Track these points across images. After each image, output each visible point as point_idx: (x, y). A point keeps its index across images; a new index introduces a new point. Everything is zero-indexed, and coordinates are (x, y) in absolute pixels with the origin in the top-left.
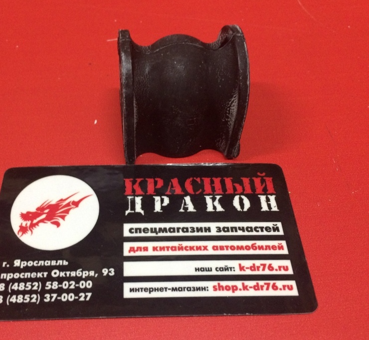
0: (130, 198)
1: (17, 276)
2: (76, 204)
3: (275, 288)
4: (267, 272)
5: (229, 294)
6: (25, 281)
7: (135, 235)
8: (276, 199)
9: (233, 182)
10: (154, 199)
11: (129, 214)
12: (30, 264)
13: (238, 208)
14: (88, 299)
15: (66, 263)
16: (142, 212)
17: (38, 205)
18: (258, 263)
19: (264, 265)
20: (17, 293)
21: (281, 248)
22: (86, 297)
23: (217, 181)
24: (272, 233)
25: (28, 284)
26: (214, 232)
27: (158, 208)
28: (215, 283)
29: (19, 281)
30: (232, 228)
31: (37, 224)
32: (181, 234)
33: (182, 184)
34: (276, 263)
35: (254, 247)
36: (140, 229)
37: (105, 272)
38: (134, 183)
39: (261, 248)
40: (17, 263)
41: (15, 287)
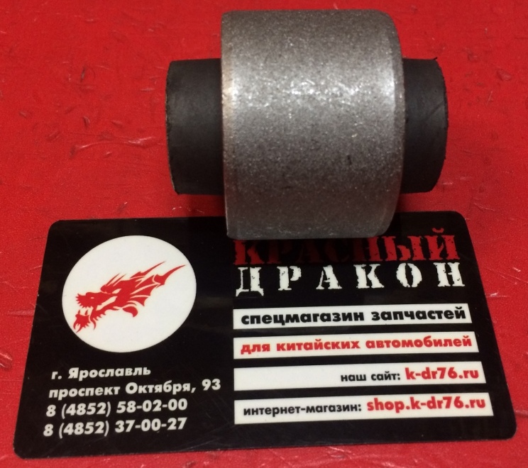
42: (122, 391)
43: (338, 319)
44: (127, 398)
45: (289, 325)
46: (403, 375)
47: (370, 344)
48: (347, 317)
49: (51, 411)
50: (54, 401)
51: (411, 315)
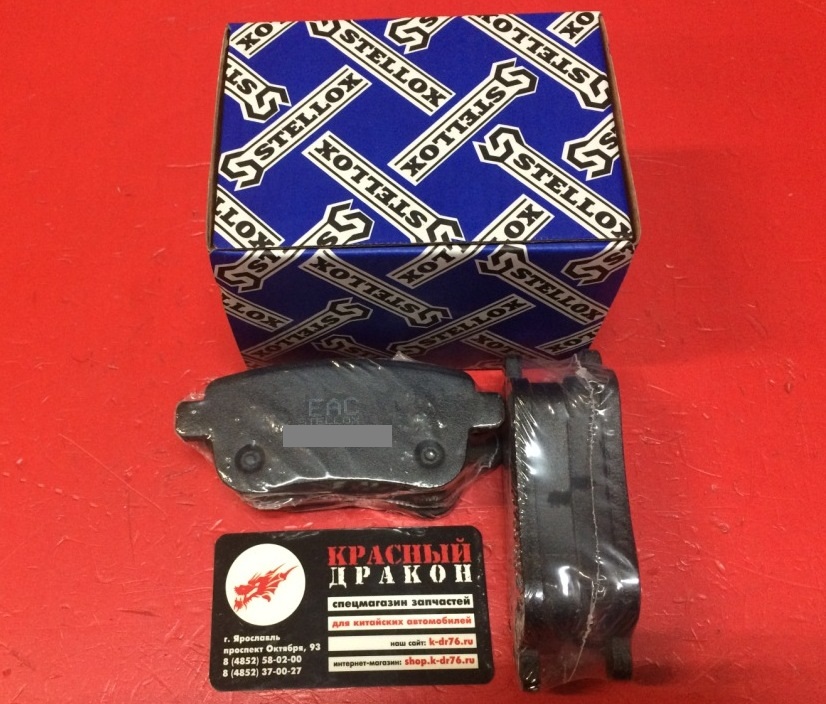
0: (333, 569)
1: (237, 651)
2: (284, 576)
3: (459, 661)
4: (454, 646)
5: (418, 667)
6: (245, 655)
7: (338, 609)
8: (471, 569)
9: (432, 549)
10: (355, 571)
11: (333, 586)
12: (248, 639)
13: (434, 579)
14: (298, 673)
15: (278, 638)
16: (345, 585)
17: (249, 578)
18: (446, 637)
19: (451, 639)
20: (239, 667)
21: (469, 621)
22: (297, 671)
23: (417, 548)
24: (463, 606)
25: (248, 658)
26: (410, 606)
27: (359, 580)
28: (407, 657)
29: (240, 655)
30: (427, 601)
31: (250, 598)
32: (380, 608)
33: (383, 552)
34: (462, 637)
35: (444, 621)
36: (343, 603)
37: (312, 646)
38: (337, 551)
39: (451, 621)
40: (236, 638)
41: (237, 661)
42: (264, 650)
43: (391, 605)
44: (267, 654)
45: (362, 608)
46: (428, 643)
47: (409, 622)
48: (397, 603)
49: (226, 662)
50: (227, 656)
51: (436, 602)
